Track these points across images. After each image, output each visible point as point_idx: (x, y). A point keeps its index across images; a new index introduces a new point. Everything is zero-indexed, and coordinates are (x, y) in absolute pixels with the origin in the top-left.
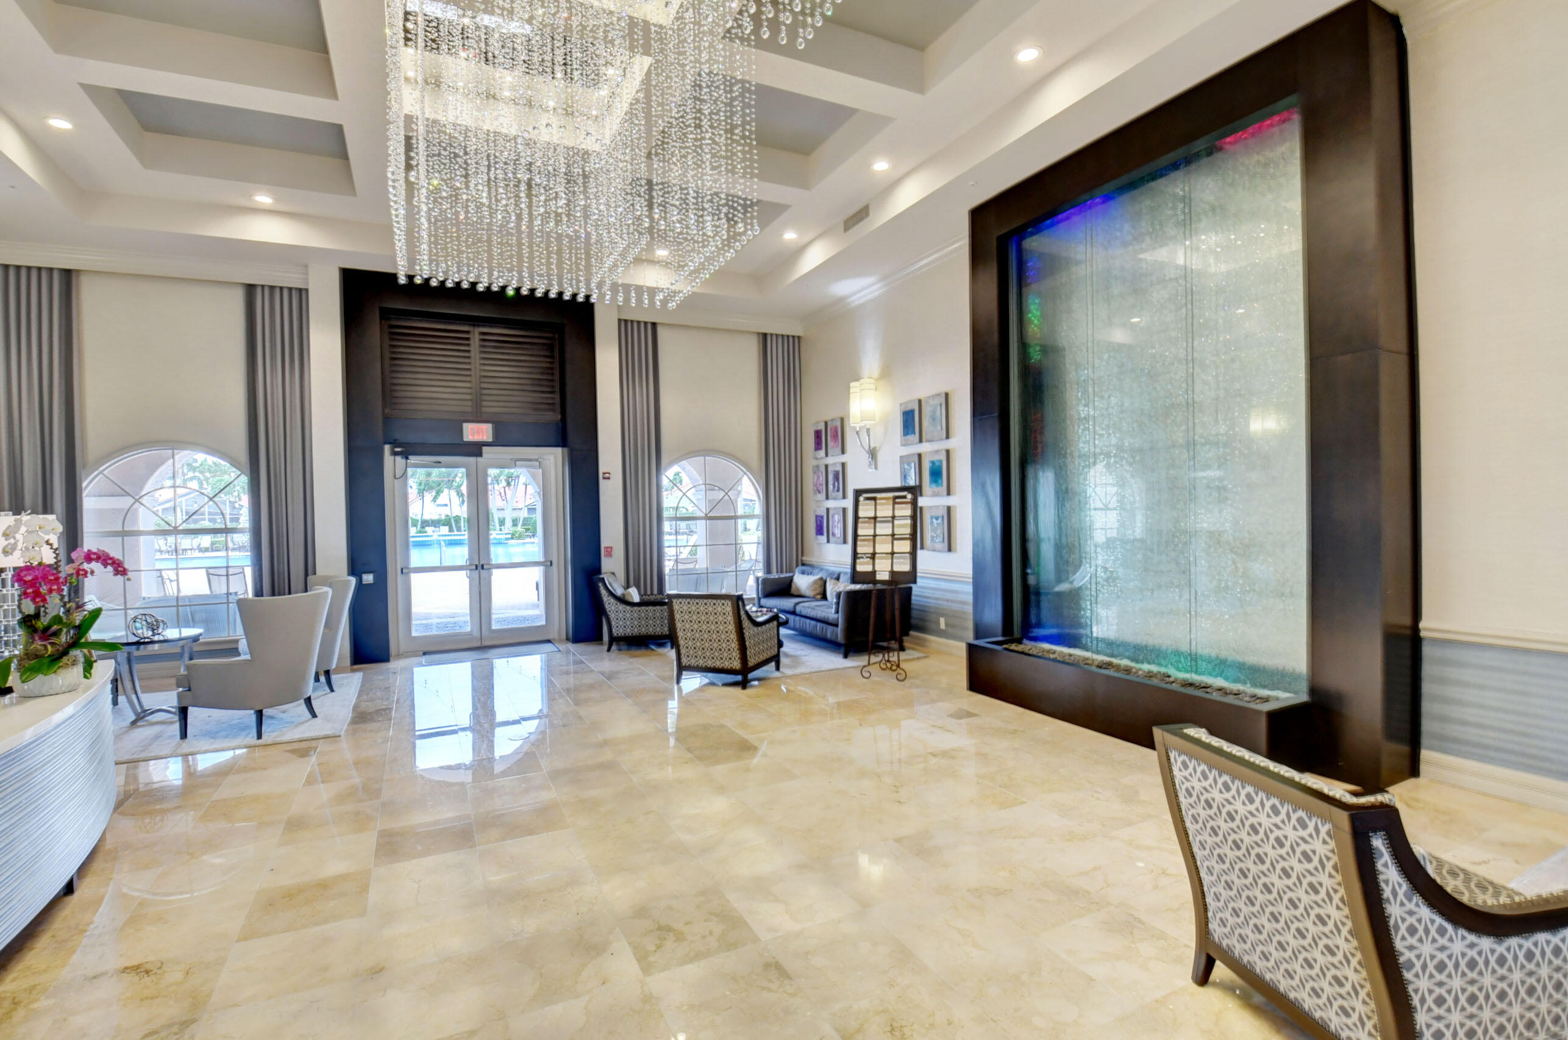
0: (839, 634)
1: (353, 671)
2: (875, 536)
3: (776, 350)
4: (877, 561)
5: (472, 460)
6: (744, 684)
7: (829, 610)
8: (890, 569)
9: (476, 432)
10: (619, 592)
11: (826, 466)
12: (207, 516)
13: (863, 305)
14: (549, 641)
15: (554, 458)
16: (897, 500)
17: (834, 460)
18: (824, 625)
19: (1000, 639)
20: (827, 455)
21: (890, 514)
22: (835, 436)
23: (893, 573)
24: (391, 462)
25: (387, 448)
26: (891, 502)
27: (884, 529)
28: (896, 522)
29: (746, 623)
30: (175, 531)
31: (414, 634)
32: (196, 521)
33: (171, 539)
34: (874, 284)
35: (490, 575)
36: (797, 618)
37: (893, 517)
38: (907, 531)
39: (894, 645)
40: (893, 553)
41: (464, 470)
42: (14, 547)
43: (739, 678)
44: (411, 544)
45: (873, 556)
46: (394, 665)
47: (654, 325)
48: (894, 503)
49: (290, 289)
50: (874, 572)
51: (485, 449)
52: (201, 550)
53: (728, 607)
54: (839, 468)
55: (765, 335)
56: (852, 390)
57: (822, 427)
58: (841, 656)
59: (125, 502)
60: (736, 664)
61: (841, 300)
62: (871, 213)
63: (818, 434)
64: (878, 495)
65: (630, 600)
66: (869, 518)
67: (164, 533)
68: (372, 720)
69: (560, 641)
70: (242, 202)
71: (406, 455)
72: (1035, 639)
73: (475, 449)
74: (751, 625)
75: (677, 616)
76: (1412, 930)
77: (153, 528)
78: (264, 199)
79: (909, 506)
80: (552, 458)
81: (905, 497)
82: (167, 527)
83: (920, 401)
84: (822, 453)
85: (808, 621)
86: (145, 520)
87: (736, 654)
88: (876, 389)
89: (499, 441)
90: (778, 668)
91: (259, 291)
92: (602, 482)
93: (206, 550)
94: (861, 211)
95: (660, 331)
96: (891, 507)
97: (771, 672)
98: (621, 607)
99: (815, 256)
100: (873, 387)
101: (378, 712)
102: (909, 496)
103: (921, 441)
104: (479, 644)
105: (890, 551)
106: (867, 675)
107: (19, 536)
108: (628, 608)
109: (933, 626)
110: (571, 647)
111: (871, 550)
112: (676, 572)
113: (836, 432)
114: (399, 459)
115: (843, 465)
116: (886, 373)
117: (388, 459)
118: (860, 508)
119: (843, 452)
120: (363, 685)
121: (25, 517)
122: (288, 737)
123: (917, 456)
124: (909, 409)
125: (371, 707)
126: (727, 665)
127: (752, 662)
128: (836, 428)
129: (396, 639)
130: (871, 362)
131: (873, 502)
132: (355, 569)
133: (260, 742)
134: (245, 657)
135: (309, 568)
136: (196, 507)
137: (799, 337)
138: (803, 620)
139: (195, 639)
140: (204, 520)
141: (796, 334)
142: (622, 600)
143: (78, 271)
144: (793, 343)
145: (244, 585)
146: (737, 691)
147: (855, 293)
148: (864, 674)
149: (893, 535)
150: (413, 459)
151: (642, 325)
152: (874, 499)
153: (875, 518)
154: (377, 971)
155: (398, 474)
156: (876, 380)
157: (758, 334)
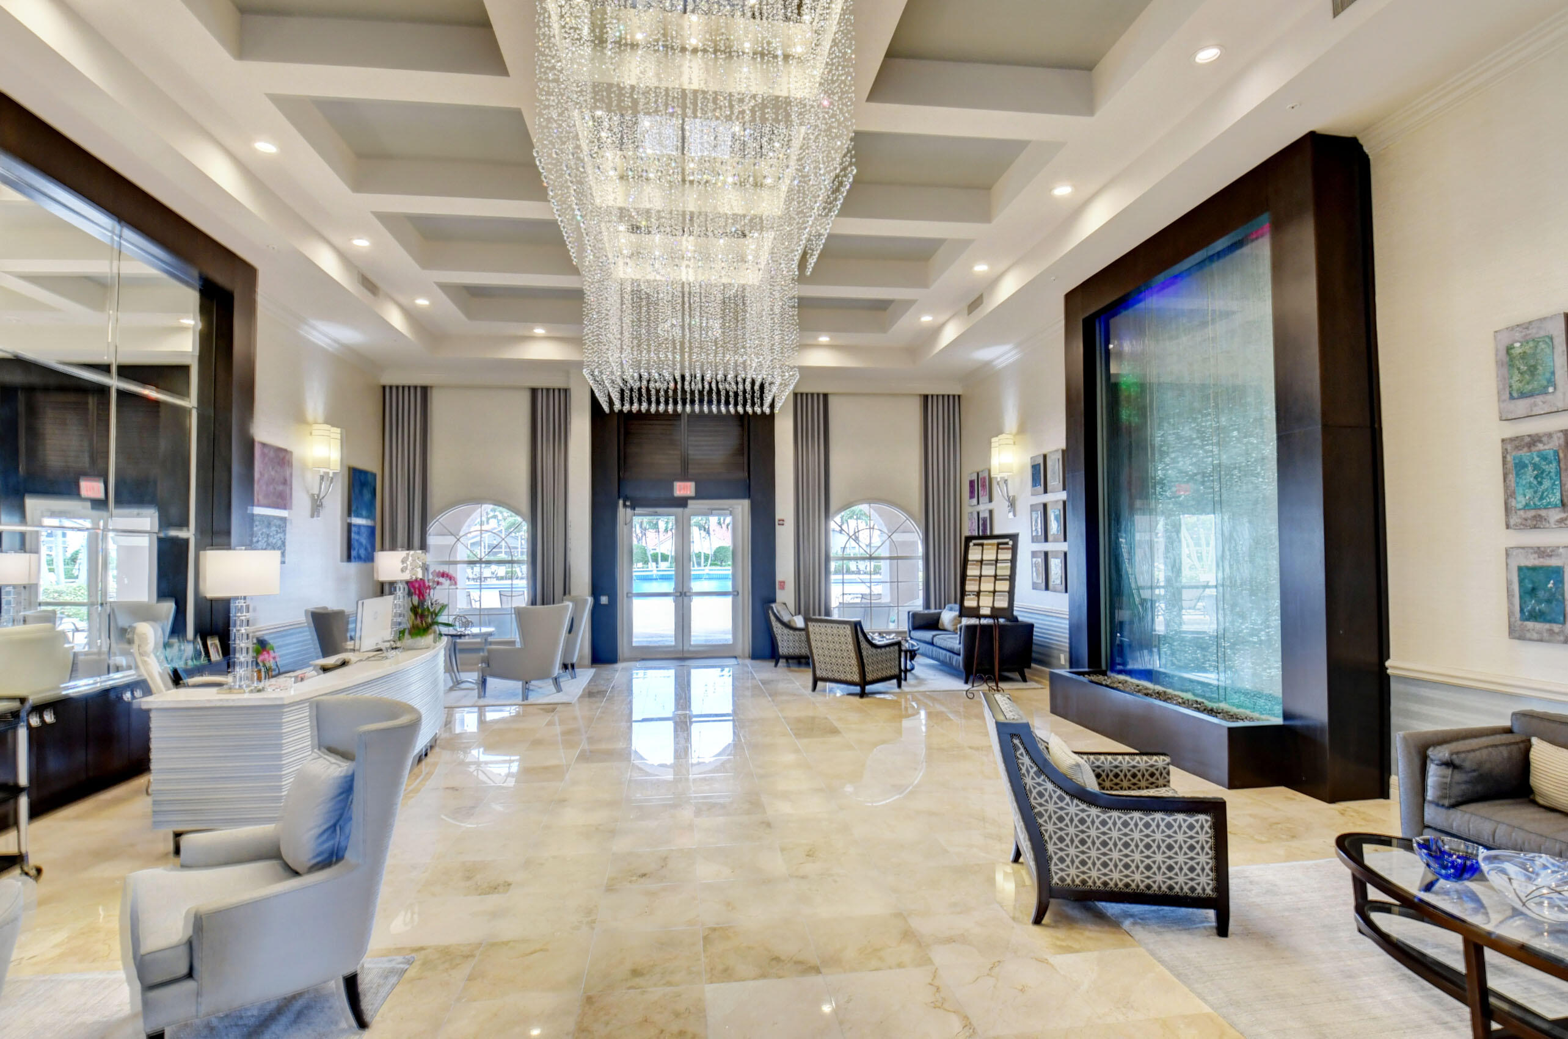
0: (959, 660)
1: (592, 667)
2: (981, 576)
3: (937, 410)
4: (981, 597)
5: (679, 510)
6: (863, 694)
7: (954, 641)
8: (991, 605)
9: (683, 489)
10: (786, 618)
11: (978, 513)
12: (503, 550)
13: (1004, 368)
14: (736, 657)
15: (742, 507)
16: (1001, 546)
17: (984, 508)
18: (951, 654)
19: (1086, 670)
20: (978, 503)
21: (994, 558)
22: (984, 486)
23: (993, 608)
24: (623, 512)
25: (621, 502)
26: (995, 547)
27: (988, 571)
28: (998, 565)
29: (864, 645)
30: (480, 562)
31: (634, 644)
32: (496, 553)
33: (477, 568)
34: (1011, 350)
35: (691, 601)
36: (935, 648)
37: (997, 561)
38: (1008, 572)
39: (1016, 675)
40: (994, 592)
41: (673, 517)
42: (406, 568)
43: (858, 689)
44: (634, 578)
45: (978, 594)
46: (619, 666)
47: (826, 396)
48: (998, 548)
49: (559, 390)
50: (978, 607)
51: (690, 502)
52: (498, 578)
53: (848, 631)
54: (987, 515)
55: (926, 397)
56: (993, 445)
57: (974, 477)
58: (963, 682)
59: (450, 540)
60: (856, 678)
61: (987, 364)
62: (985, 301)
63: (972, 483)
64: (985, 542)
65: (794, 625)
66: (977, 561)
67: (472, 563)
68: (594, 696)
69: (744, 658)
70: (526, 333)
71: (633, 507)
72: (1120, 672)
73: (682, 502)
74: (869, 646)
75: (812, 636)
76: (1041, 795)
77: (466, 559)
78: (539, 331)
79: (1010, 551)
80: (740, 508)
81: (1007, 543)
82: (476, 559)
83: (1045, 457)
84: (975, 501)
85: (941, 651)
86: (462, 554)
87: (856, 669)
88: (1014, 444)
89: (699, 496)
90: (899, 686)
91: (540, 392)
92: (777, 527)
93: (502, 578)
94: (978, 298)
95: (831, 399)
96: (995, 551)
97: (892, 688)
98: (786, 631)
99: (950, 333)
100: (1012, 442)
101: (598, 692)
102: (1011, 543)
103: (1046, 491)
104: (681, 656)
105: (992, 589)
106: (971, 696)
107: (408, 563)
108: (791, 632)
109: (1054, 661)
110: (748, 662)
111: (976, 589)
112: (842, 605)
113: (984, 482)
114: (629, 510)
115: (991, 512)
116: (1022, 430)
117: (621, 510)
118: (970, 551)
119: (991, 500)
120: (594, 676)
121: (412, 552)
122: (540, 701)
123: (1042, 506)
124: (1036, 463)
125: (595, 690)
126: (849, 678)
127: (869, 677)
128: (984, 478)
129: (623, 649)
130: (1011, 420)
131: (980, 548)
132: (596, 592)
133: (526, 702)
134: (518, 645)
135: (566, 591)
136: (495, 543)
137: (959, 396)
138: (938, 650)
139: (490, 634)
140: (501, 552)
141: (957, 393)
142: (788, 626)
143: (431, 387)
144: (953, 402)
145: (522, 600)
146: (856, 700)
147: (998, 358)
148: (969, 695)
149: (995, 576)
150: (638, 510)
151: (815, 396)
152: (982, 545)
153: (982, 561)
154: (564, 800)
155: (628, 521)
156: (1014, 436)
157: (920, 395)
